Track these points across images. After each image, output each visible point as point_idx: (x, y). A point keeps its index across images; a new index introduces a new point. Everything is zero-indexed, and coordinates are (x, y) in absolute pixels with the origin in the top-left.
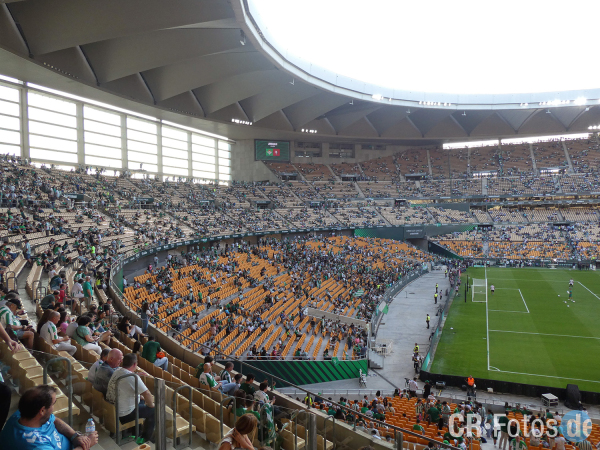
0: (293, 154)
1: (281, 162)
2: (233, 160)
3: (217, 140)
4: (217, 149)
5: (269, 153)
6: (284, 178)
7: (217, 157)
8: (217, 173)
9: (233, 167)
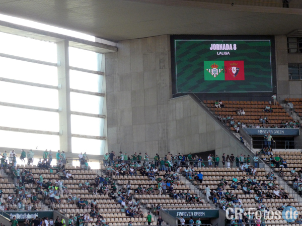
0: (283, 72)
1: (249, 97)
2: (109, 96)
3: (65, 41)
4: (65, 68)
5: (214, 72)
6: (259, 141)
7: (66, 90)
8: (67, 135)
9: (110, 117)
